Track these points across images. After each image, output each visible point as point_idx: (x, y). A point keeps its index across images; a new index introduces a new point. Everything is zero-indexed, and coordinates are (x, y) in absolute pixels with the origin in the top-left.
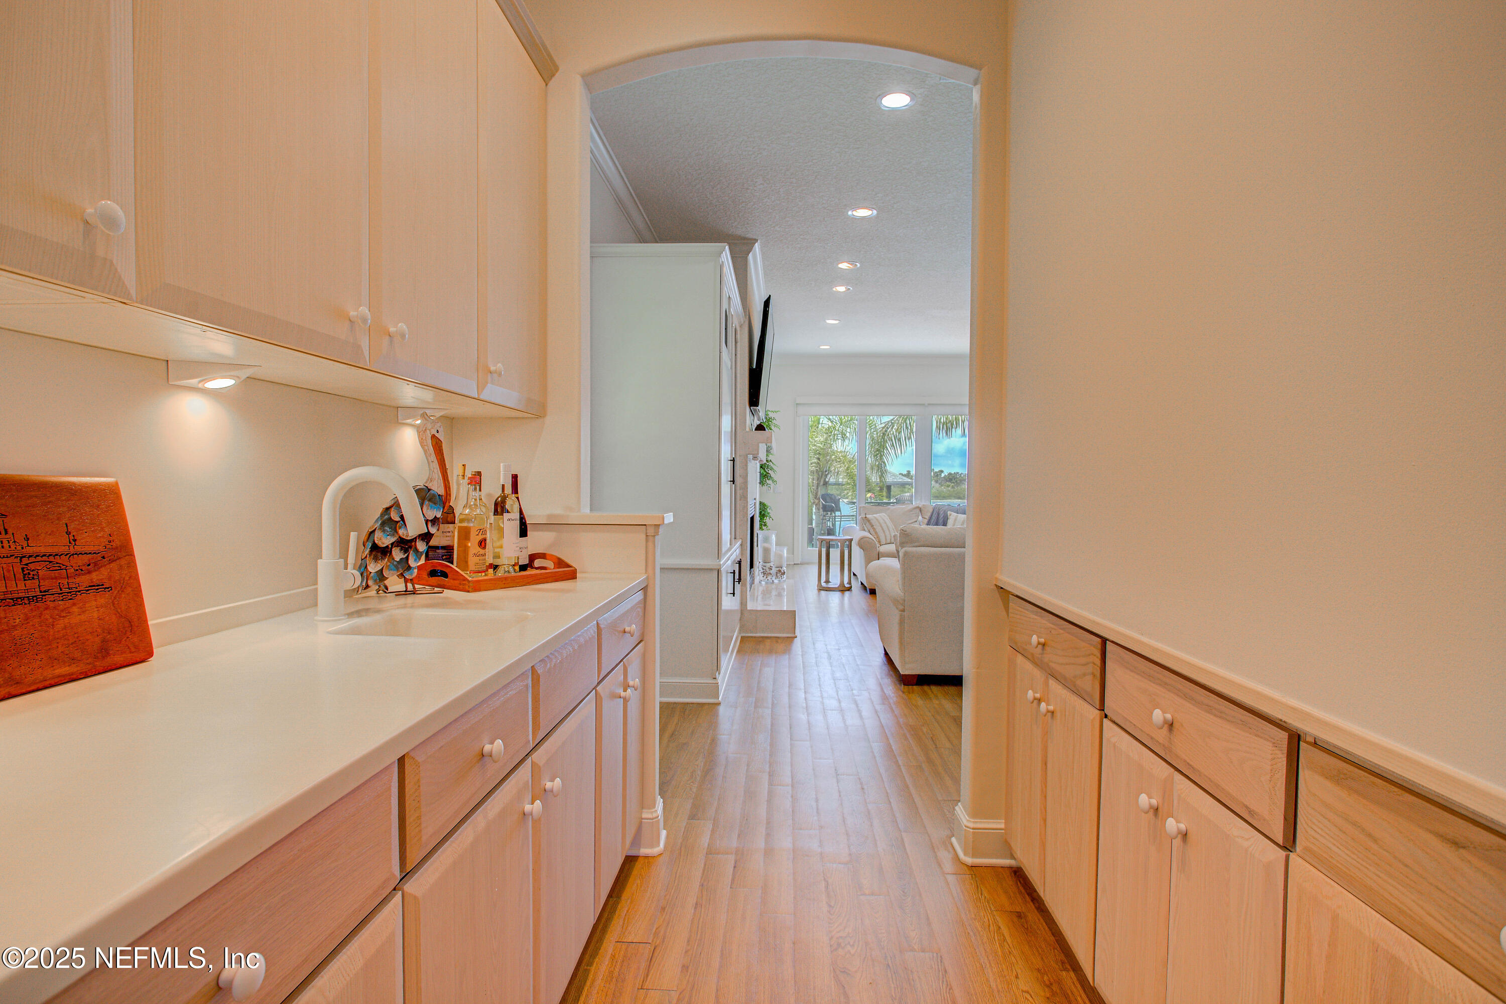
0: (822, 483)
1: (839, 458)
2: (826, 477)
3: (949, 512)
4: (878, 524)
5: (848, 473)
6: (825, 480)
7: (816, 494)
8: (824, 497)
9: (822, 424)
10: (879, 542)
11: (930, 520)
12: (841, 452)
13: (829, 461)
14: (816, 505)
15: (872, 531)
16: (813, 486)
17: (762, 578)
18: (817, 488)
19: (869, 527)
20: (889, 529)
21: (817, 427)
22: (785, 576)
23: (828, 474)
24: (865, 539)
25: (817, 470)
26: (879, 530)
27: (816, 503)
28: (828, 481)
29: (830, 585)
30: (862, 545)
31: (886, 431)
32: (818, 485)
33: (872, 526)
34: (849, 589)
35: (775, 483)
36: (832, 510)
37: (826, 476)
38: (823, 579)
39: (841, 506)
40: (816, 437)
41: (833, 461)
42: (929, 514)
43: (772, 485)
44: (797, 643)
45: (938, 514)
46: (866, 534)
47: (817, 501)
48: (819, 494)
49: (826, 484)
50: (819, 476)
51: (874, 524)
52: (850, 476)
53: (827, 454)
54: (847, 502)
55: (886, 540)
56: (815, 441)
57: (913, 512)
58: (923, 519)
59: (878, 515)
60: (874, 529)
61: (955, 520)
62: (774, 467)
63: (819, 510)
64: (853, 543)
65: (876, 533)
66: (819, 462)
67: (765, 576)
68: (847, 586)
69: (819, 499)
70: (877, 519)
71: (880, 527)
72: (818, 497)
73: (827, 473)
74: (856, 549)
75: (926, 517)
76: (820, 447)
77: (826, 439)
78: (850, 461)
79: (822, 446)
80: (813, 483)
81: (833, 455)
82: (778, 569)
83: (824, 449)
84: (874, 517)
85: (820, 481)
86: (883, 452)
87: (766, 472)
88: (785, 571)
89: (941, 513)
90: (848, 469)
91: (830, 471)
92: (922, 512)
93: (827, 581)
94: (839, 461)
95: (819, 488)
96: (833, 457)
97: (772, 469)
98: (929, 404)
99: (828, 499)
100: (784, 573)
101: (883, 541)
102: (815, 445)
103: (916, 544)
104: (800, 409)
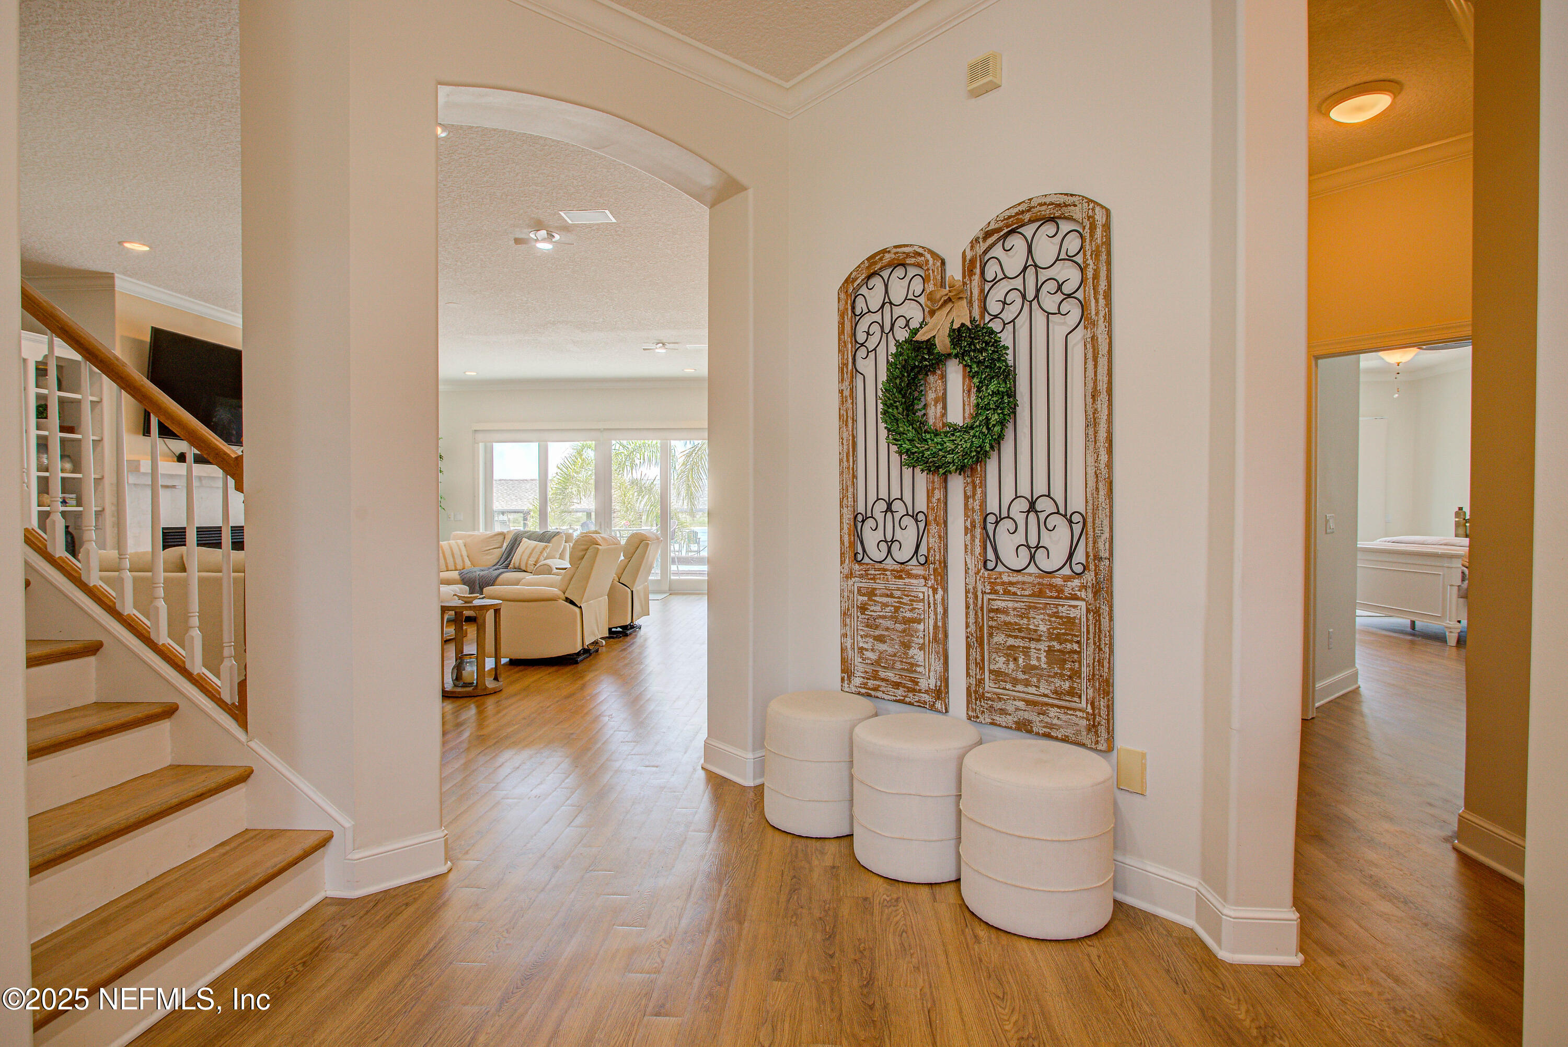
57: (495, 539)
98: (604, 429)
104: (478, 436)
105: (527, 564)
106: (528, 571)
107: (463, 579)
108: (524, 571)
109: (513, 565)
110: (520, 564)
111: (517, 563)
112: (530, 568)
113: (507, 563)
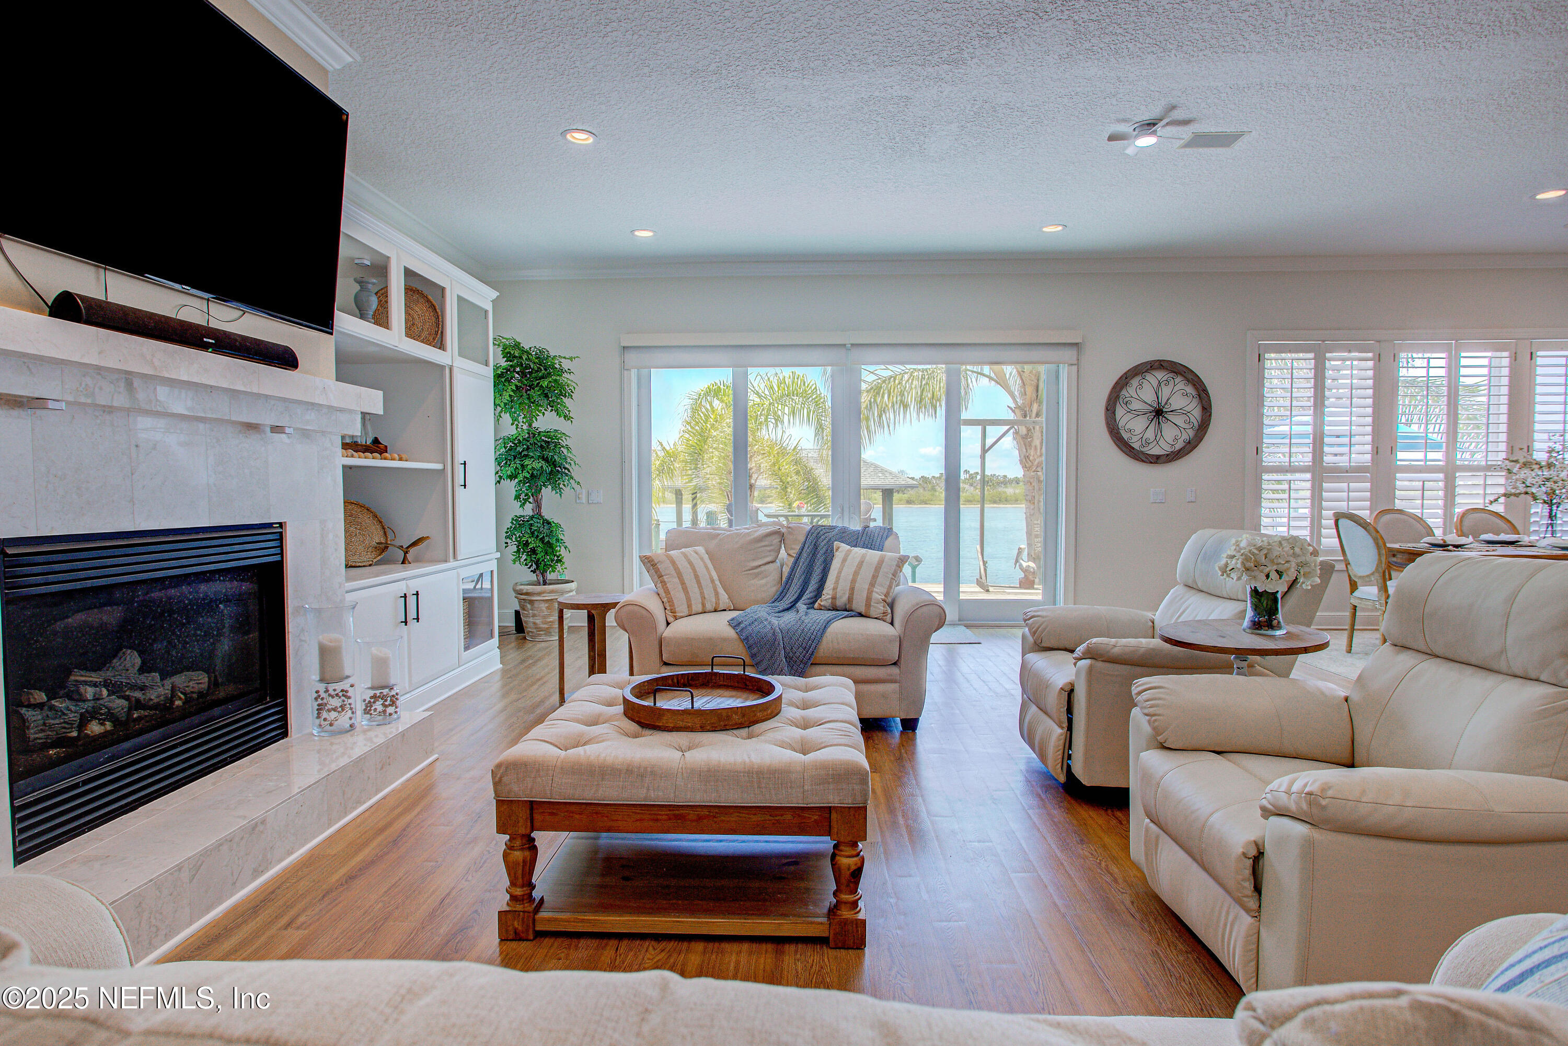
10: (672, 611)
11: (797, 560)
20: (698, 582)
26: (673, 583)
42: (797, 547)
45: (815, 547)
51: (663, 574)
55: (689, 606)
57: (766, 543)
58: (787, 554)
59: (684, 549)
61: (847, 560)
64: (610, 612)
71: (677, 580)
75: (792, 551)
89: (821, 544)
101: (682, 609)
104: (631, 357)
105: (869, 600)
106: (873, 614)
107: (747, 639)
108: (861, 615)
109: (830, 601)
110: (850, 600)
111: (841, 597)
112: (878, 608)
113: (809, 596)
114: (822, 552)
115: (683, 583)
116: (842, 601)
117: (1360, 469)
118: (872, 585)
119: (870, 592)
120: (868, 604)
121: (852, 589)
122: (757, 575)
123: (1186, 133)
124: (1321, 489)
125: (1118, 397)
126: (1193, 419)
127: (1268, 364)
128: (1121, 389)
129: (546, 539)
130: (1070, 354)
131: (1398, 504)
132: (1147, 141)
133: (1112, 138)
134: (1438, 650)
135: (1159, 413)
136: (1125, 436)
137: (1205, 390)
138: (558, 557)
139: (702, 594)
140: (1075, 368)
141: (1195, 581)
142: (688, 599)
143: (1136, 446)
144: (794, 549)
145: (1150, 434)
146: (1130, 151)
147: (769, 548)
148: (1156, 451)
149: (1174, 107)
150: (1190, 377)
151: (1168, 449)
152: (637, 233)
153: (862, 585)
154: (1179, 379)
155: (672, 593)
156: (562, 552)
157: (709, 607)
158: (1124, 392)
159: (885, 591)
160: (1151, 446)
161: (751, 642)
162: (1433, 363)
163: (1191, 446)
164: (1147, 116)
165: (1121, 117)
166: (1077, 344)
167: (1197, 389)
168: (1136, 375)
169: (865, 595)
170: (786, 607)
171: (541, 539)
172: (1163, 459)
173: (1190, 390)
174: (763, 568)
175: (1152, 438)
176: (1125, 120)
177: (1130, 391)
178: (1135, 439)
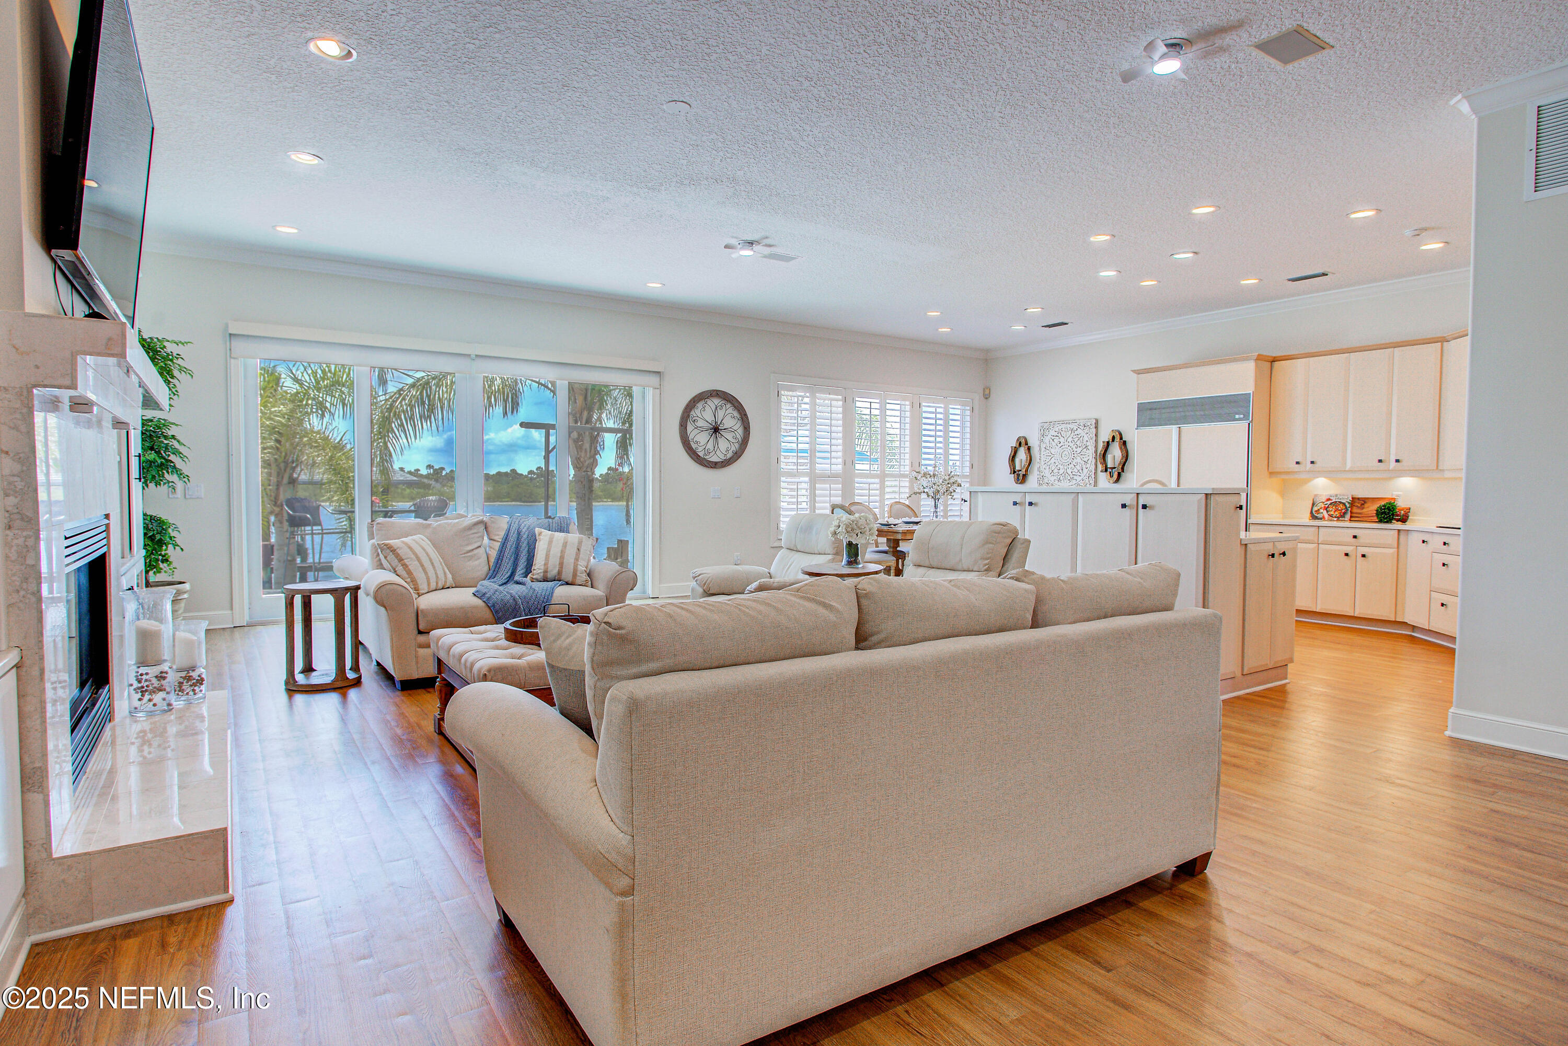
0: (286, 480)
1: (316, 442)
2: (294, 471)
3: (537, 529)
4: (413, 556)
5: (331, 465)
6: (291, 477)
7: (276, 498)
8: (290, 503)
9: (282, 386)
10: (416, 589)
11: (504, 544)
12: (318, 432)
13: (297, 446)
14: (276, 516)
15: (400, 569)
16: (270, 485)
17: (137, 704)
18: (278, 489)
19: (395, 562)
20: (432, 564)
21: (275, 391)
22: (203, 687)
23: (297, 466)
24: (388, 587)
25: (276, 459)
26: (413, 565)
27: (277, 512)
28: (297, 478)
29: (316, 679)
30: (383, 597)
31: (391, 405)
32: (278, 485)
33: (401, 560)
34: (357, 683)
35: (186, 480)
36: (303, 522)
37: (294, 469)
38: (299, 664)
39: (322, 518)
40: (274, 407)
41: (305, 445)
42: (502, 534)
43: (179, 485)
44: (234, 915)
45: (519, 533)
46: (389, 577)
47: (277, 509)
48: (282, 497)
49: (293, 482)
50: (281, 469)
51: (403, 558)
52: (335, 470)
53: (295, 434)
54: (333, 510)
55: (429, 584)
56: (271, 413)
57: (475, 531)
58: (492, 542)
59: (410, 538)
60: (405, 566)
61: (550, 542)
62: (181, 449)
63: (281, 523)
64: (361, 593)
65: (409, 573)
66: (278, 445)
67: (147, 697)
68: (351, 675)
69: (282, 506)
70: (410, 548)
71: (417, 562)
72: (279, 502)
73: (294, 465)
74: (366, 604)
75: (496, 538)
76: (280, 422)
77: (293, 411)
78: (335, 447)
79: (284, 421)
80: (270, 480)
81: (305, 437)
82: (184, 674)
83: (288, 426)
84: (403, 542)
85: (283, 478)
86: (389, 436)
87: (164, 458)
88: (203, 676)
89: (524, 530)
90: (331, 458)
91: (298, 462)
92: (490, 529)
93: (308, 669)
94: (316, 447)
95: (281, 489)
96: (306, 439)
97: (176, 452)
98: (477, 356)
99: (297, 505)
100: (201, 681)
101: (423, 587)
102: (271, 419)
103: (653, 666)
104: (238, 345)
105: (575, 571)
106: (579, 582)
107: (494, 605)
108: (567, 584)
109: (542, 574)
110: (560, 573)
111: (552, 571)
112: (583, 577)
113: (521, 572)
114: (525, 536)
115: (422, 566)
116: (553, 572)
117: (836, 476)
118: (577, 559)
119: (576, 566)
120: (575, 575)
121: (561, 564)
122: (471, 558)
123: (767, 251)
124: (815, 489)
125: (689, 416)
126: (738, 436)
127: (784, 399)
128: (691, 410)
129: (158, 537)
130: (654, 380)
131: (857, 499)
132: (747, 253)
133: (726, 247)
134: (935, 564)
135: (716, 430)
136: (694, 446)
137: (746, 415)
138: (163, 556)
139: (436, 573)
140: (658, 391)
141: (795, 546)
142: (428, 579)
143: (701, 454)
144: (498, 535)
145: (710, 446)
146: (734, 256)
147: (477, 535)
148: (714, 459)
149: (767, 238)
150: (736, 404)
151: (723, 458)
152: (279, 229)
153: (569, 560)
154: (729, 405)
155: (414, 574)
156: (170, 551)
157: (440, 586)
158: (692, 413)
159: (586, 564)
160: (712, 454)
161: (497, 607)
162: (873, 406)
163: (737, 455)
164: (750, 238)
165: (735, 235)
166: (659, 372)
167: (740, 414)
168: (701, 400)
169: (572, 567)
170: (504, 582)
171: (150, 537)
172: (719, 465)
173: (736, 414)
174: (476, 552)
175: (712, 449)
176: (736, 238)
177: (696, 412)
178: (700, 449)
